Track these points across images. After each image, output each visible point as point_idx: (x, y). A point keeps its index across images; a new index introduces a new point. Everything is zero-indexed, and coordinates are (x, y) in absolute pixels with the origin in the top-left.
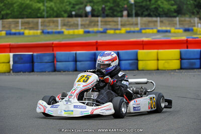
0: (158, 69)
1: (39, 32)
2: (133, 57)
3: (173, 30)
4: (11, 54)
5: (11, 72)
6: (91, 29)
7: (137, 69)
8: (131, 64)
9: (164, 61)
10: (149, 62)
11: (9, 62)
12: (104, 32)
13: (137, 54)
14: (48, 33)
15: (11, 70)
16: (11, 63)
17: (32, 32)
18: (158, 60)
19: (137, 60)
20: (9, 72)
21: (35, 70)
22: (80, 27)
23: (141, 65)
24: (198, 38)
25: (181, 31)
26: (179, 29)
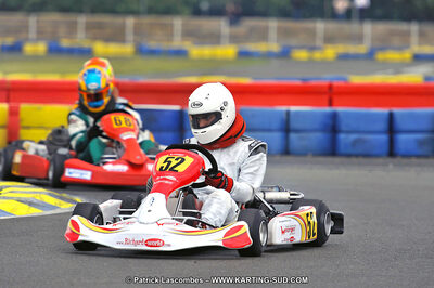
22: (225, 40)
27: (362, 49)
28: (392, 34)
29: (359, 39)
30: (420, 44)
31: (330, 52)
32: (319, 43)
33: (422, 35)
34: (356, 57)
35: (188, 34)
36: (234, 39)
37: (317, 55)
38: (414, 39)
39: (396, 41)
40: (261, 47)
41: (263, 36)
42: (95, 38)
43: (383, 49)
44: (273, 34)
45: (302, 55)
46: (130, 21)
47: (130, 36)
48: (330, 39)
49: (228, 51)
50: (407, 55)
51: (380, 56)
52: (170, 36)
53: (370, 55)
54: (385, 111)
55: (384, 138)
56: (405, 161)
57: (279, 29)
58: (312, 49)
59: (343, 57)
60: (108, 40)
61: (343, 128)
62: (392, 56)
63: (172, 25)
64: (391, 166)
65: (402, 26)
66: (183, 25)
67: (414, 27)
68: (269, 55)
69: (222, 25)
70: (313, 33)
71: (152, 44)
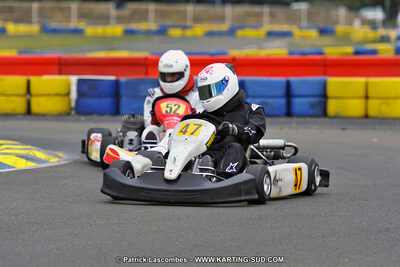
0: (366, 116)
1: (35, 28)
2: (317, 91)
3: (296, 32)
4: (74, 79)
5: (73, 112)
6: (134, 26)
7: (325, 114)
8: (313, 105)
9: (379, 101)
10: (350, 101)
11: (68, 94)
12: (162, 31)
13: (324, 85)
14: (55, 31)
15: (71, 109)
16: (74, 95)
17: (22, 28)
18: (367, 97)
19: (324, 96)
20: (69, 114)
21: (122, 110)
22: (112, 21)
23: (333, 107)
24: (374, 52)
25: (314, 33)
26: (308, 28)
27: (224, 27)
28: (248, 15)
29: (222, 19)
30: (271, 23)
31: (199, 30)
32: (189, 23)
33: (272, 15)
34: (220, 34)
35: (82, 16)
36: (120, 20)
37: (189, 33)
38: (266, 18)
39: (252, 21)
40: (143, 26)
41: (144, 17)
42: (6, 20)
43: (242, 27)
44: (151, 15)
45: (176, 32)
46: (35, 6)
47: (35, 18)
48: (197, 20)
49: (117, 30)
50: (262, 32)
51: (240, 33)
52: (68, 18)
53: (232, 32)
54: (282, 79)
55: (283, 101)
56: (301, 120)
57: (156, 11)
58: (184, 27)
59: (210, 34)
60: (17, 21)
61: (250, 94)
62: (249, 33)
63: (70, 8)
64: (294, 125)
65: (257, 9)
66: (79, 9)
67: (266, 9)
68: (149, 33)
69: (110, 9)
70: (184, 14)
71: (54, 25)
